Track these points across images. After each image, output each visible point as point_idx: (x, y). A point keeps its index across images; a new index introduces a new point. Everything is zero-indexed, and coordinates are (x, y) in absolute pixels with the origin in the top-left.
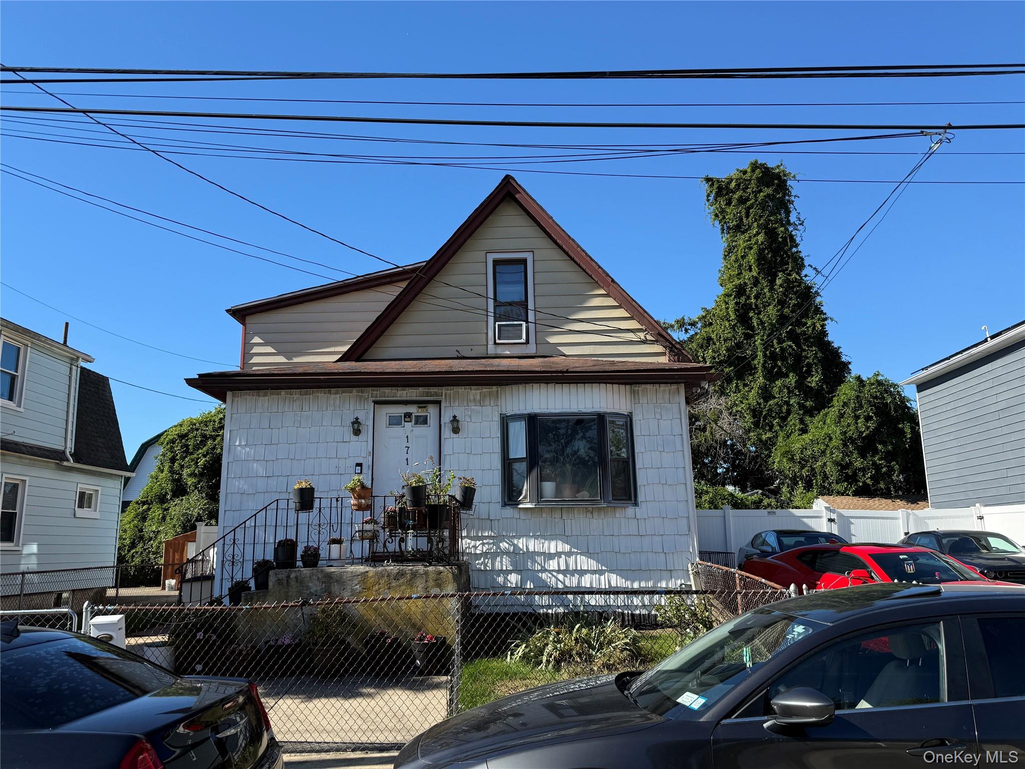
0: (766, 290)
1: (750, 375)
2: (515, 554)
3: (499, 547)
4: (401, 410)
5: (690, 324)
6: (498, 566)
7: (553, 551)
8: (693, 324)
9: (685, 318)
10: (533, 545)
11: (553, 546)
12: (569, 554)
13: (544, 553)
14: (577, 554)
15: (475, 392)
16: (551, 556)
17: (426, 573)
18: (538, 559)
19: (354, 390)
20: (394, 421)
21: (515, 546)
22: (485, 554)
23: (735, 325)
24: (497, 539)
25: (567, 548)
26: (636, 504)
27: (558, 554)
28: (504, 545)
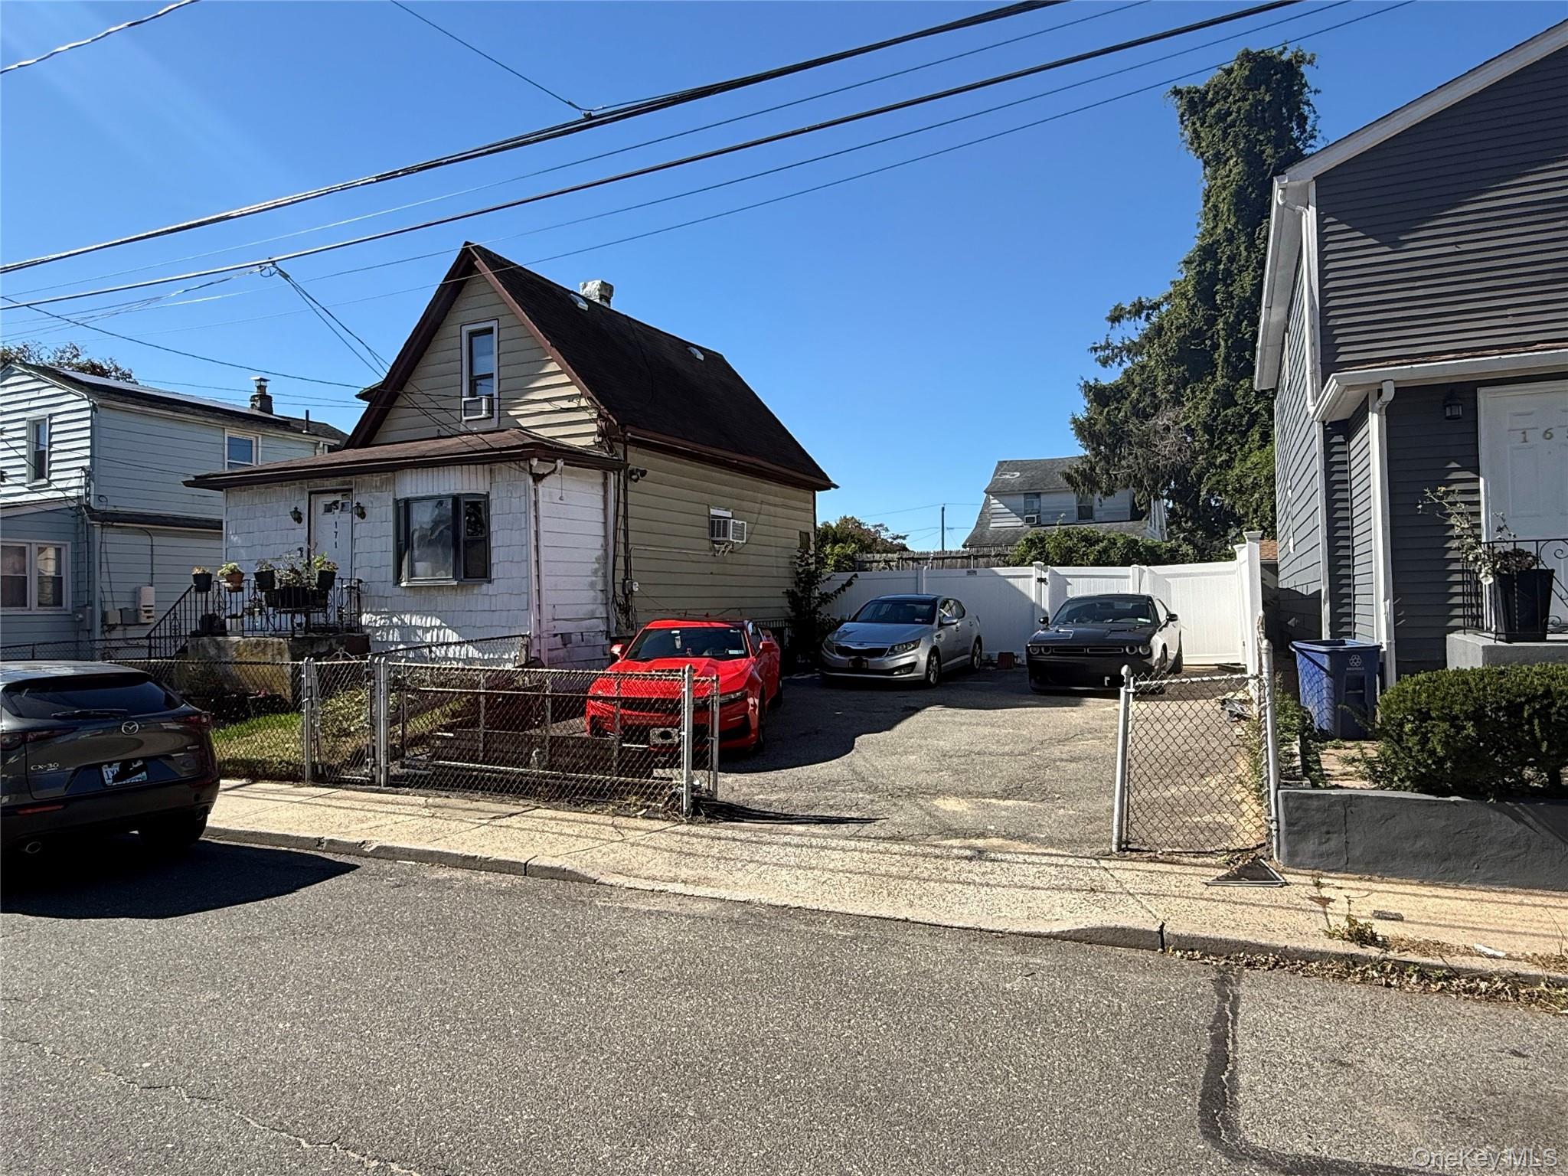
0: (1242, 248)
1: (1210, 374)
2: (402, 627)
3: (391, 621)
4: (330, 499)
5: (1149, 308)
6: (391, 638)
7: (428, 625)
8: (1156, 306)
9: (1143, 300)
10: (416, 621)
11: (431, 621)
12: (440, 628)
13: (421, 627)
14: (445, 628)
15: (376, 479)
16: (426, 630)
17: (273, 643)
18: (420, 632)
19: (297, 482)
20: (329, 509)
21: (402, 621)
22: (382, 627)
23: (1195, 305)
24: (391, 614)
25: (438, 623)
26: (490, 582)
27: (432, 628)
28: (395, 620)
